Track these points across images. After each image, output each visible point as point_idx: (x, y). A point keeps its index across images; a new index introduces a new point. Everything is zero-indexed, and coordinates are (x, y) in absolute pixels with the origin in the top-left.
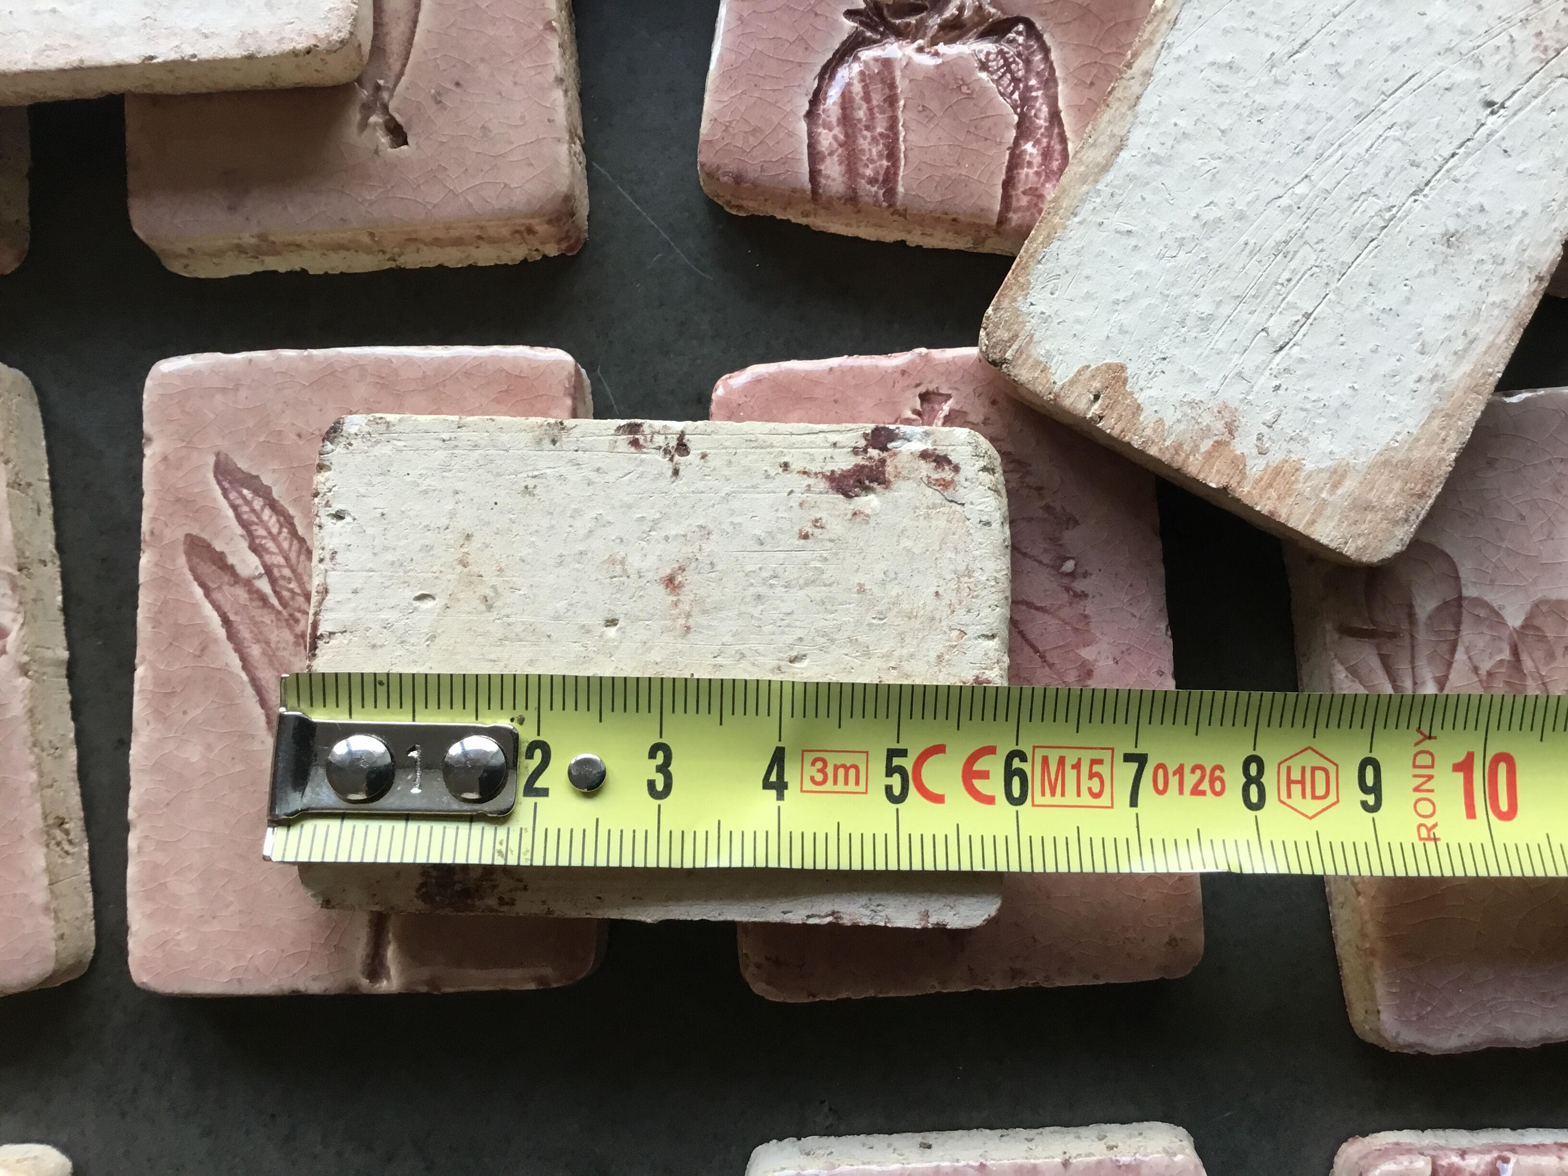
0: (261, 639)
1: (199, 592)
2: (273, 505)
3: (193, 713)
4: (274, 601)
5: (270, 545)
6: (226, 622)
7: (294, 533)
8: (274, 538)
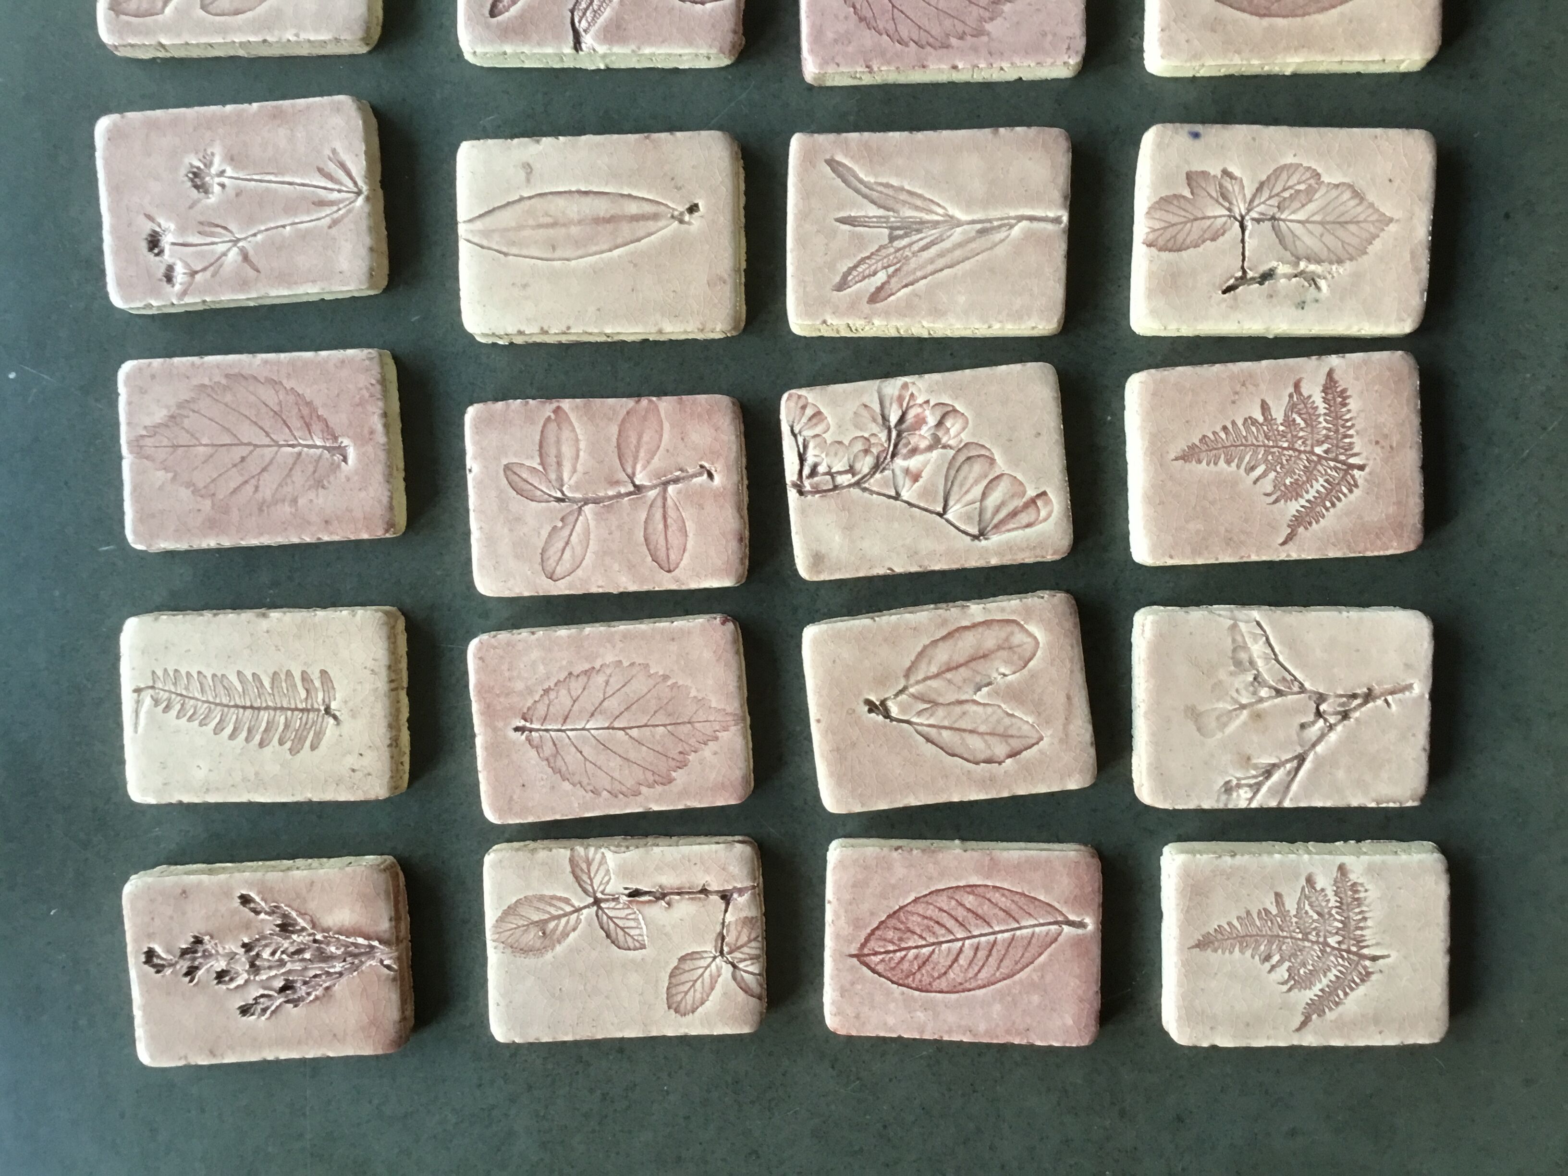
0: (914, 271)
1: (892, 298)
2: (855, 267)
3: (945, 300)
4: (898, 266)
5: (873, 268)
6: (906, 286)
7: (868, 258)
8: (870, 266)
